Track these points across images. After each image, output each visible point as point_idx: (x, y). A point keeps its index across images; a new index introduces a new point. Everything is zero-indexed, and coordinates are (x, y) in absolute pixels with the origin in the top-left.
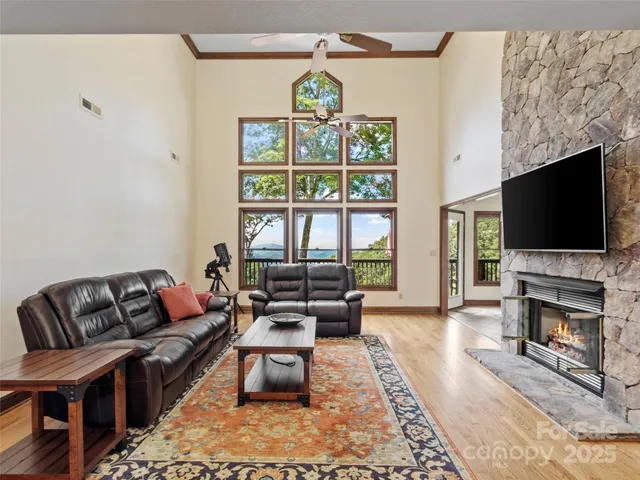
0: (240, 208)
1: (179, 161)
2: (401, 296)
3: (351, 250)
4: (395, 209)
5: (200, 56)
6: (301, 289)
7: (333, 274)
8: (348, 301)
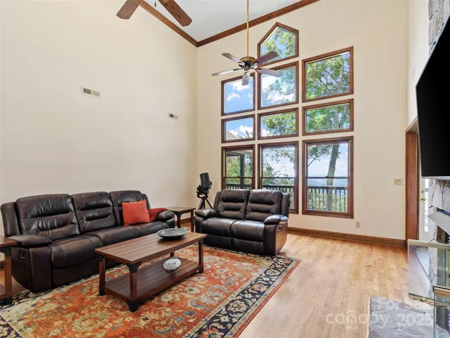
0: (222, 147)
1: (176, 117)
2: (358, 225)
3: (307, 177)
4: (352, 138)
5: (199, 44)
6: (242, 209)
7: (268, 198)
8: (266, 224)
